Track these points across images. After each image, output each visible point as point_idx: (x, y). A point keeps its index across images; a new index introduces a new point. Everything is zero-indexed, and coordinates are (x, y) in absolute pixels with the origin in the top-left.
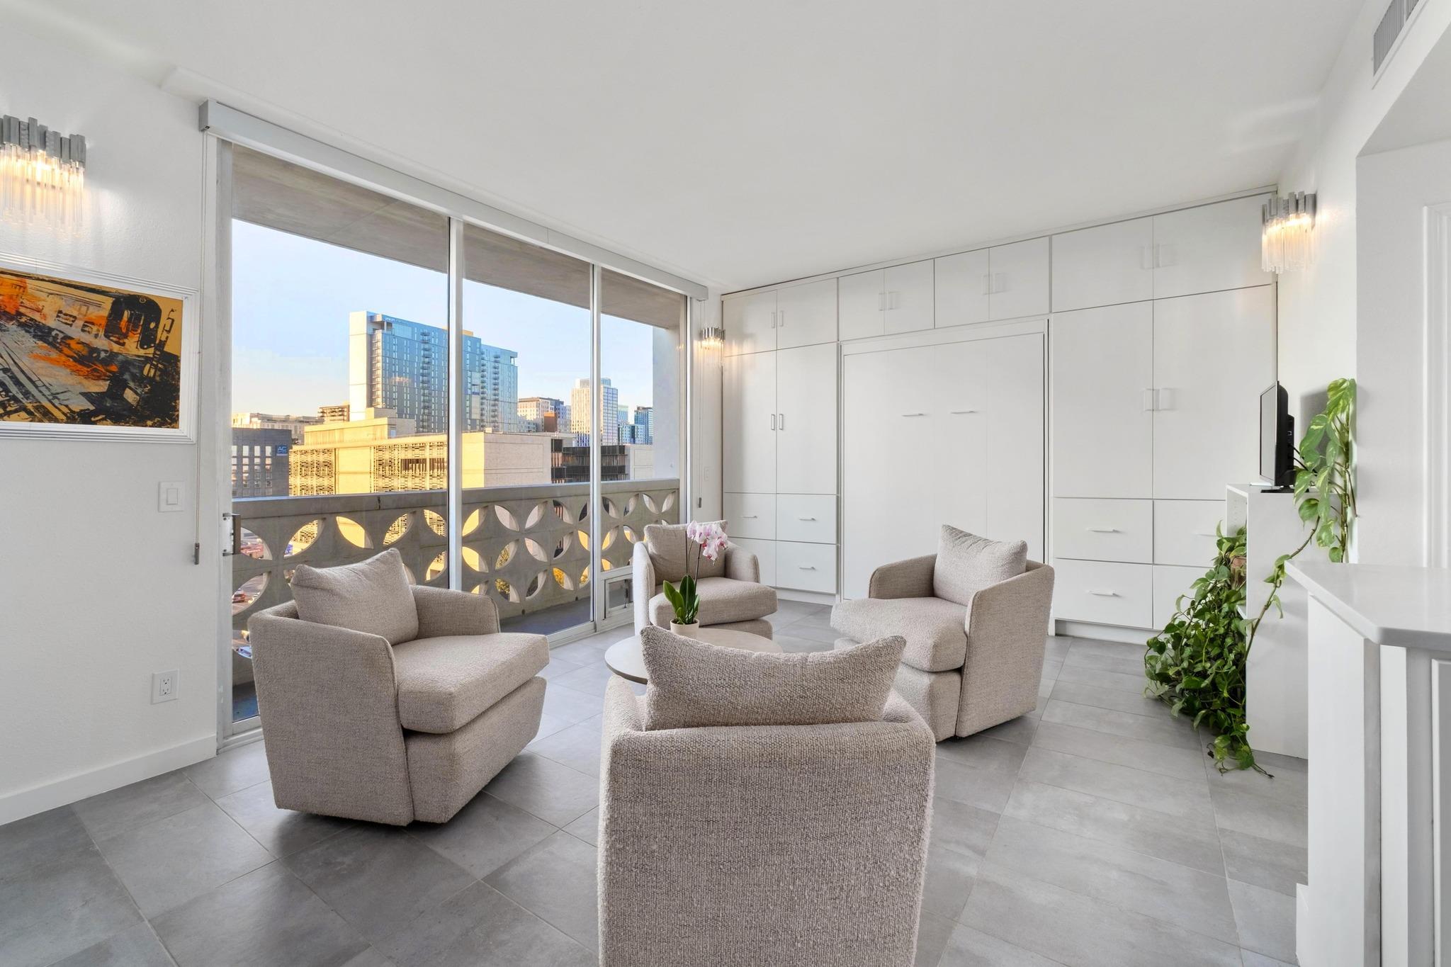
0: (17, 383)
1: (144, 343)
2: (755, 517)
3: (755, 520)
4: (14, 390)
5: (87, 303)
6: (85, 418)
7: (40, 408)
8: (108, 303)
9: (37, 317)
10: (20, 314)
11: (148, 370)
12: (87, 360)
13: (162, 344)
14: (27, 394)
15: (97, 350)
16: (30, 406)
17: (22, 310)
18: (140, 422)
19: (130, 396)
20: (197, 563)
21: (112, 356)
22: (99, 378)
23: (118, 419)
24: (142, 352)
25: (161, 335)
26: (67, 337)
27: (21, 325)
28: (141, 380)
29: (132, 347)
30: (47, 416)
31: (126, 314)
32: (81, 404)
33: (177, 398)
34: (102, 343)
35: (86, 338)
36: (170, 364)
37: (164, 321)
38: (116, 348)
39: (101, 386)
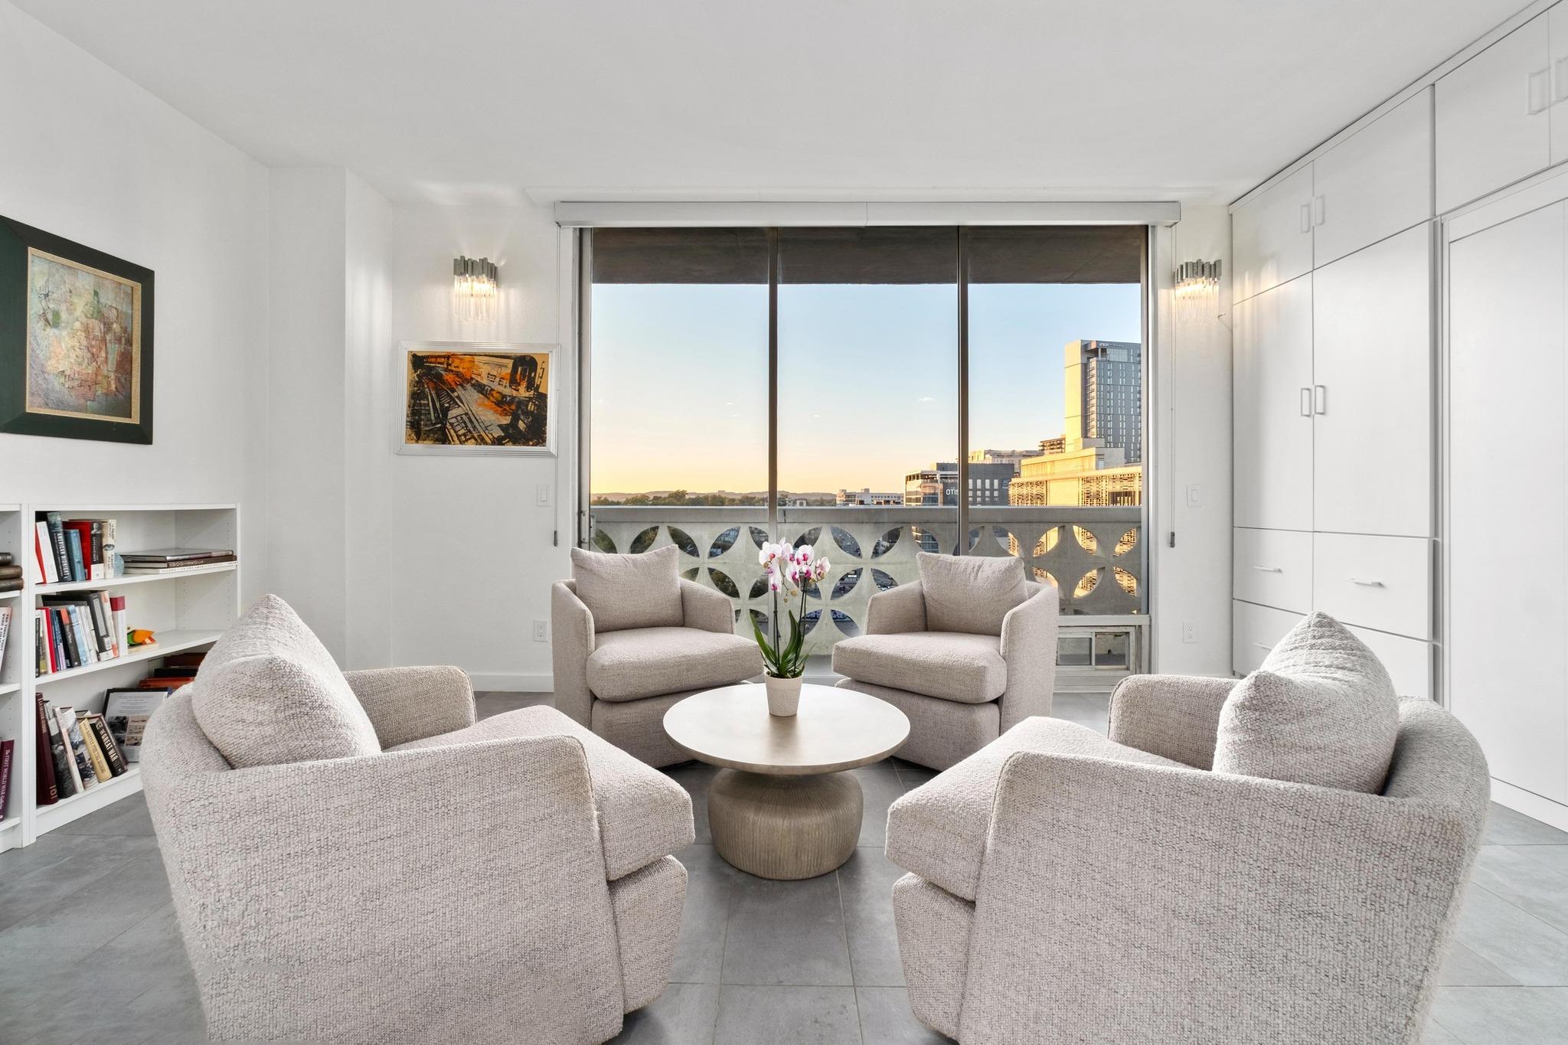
0: (471, 421)
1: (528, 388)
2: (1280, 571)
3: (1278, 575)
4: (469, 425)
5: (501, 366)
6: (498, 441)
7: (480, 435)
8: (510, 363)
9: (479, 379)
10: (472, 379)
11: (531, 407)
12: (502, 403)
13: (538, 386)
14: (474, 427)
15: (504, 396)
16: (476, 435)
17: (473, 376)
18: (526, 443)
19: (521, 425)
20: (555, 544)
21: (513, 398)
22: (506, 415)
23: (515, 442)
24: (527, 394)
25: (537, 381)
26: (492, 390)
27: (473, 385)
28: (527, 413)
29: (523, 393)
30: (483, 441)
31: (520, 369)
32: (498, 433)
33: (546, 424)
34: (507, 391)
35: (501, 389)
36: (542, 398)
37: (539, 371)
38: (515, 393)
39: (506, 420)
